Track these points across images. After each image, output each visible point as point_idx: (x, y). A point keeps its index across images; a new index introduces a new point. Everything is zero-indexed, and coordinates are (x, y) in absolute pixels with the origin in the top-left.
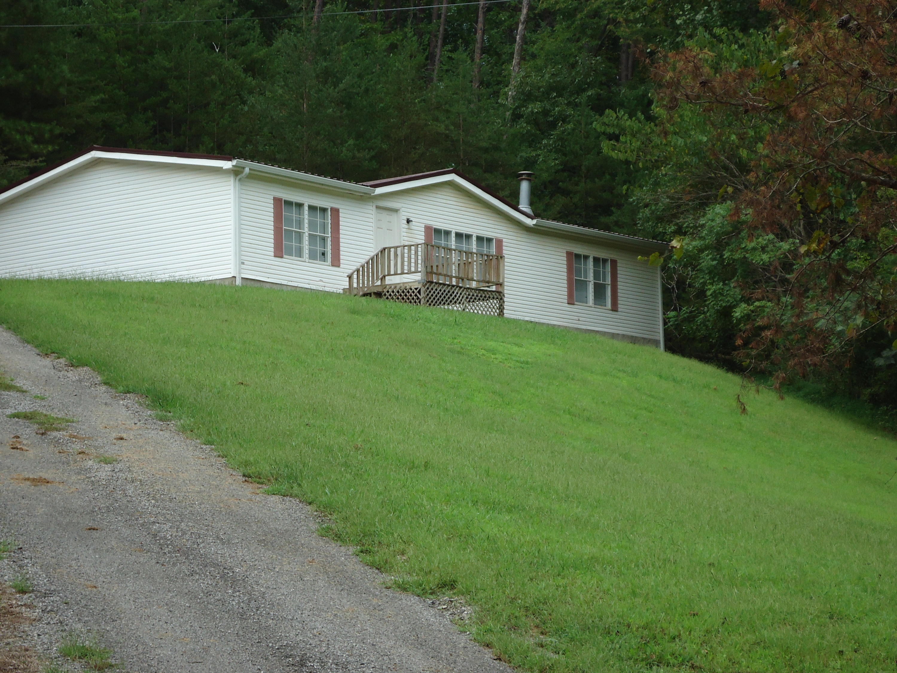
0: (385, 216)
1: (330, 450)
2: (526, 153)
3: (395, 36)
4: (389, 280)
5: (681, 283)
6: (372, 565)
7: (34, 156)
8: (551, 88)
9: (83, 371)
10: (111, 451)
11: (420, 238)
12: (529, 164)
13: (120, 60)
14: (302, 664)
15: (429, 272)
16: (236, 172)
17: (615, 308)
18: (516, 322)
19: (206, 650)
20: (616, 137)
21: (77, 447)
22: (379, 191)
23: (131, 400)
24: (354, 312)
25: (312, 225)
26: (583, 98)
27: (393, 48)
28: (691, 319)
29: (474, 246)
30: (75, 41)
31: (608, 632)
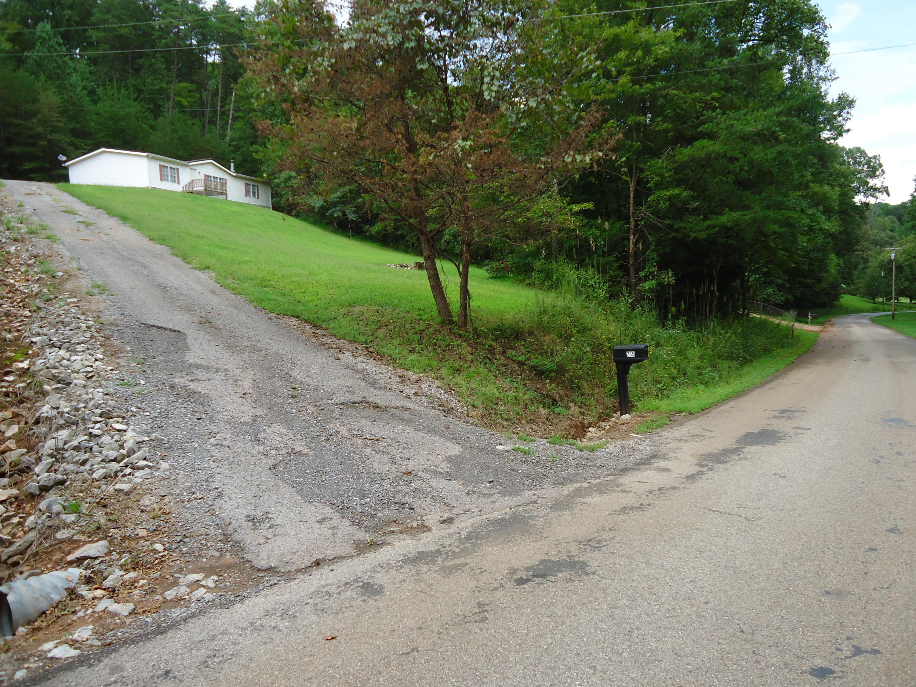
0: (192, 171)
1: (174, 232)
2: (233, 155)
3: (194, 121)
4: (195, 189)
5: (276, 192)
6: (186, 263)
7: (85, 149)
8: (239, 138)
9: (101, 210)
10: (108, 232)
11: (203, 178)
12: (234, 158)
13: (110, 122)
14: (165, 288)
15: (206, 187)
16: (147, 156)
17: (258, 198)
18: (230, 201)
19: (136, 285)
20: (256, 152)
21: (98, 231)
22: (190, 164)
23: (115, 218)
24: (184, 197)
25: (171, 173)
26: (248, 141)
27: (193, 124)
28: (279, 201)
29: (218, 180)
30: (96, 116)
31: (251, 279)
